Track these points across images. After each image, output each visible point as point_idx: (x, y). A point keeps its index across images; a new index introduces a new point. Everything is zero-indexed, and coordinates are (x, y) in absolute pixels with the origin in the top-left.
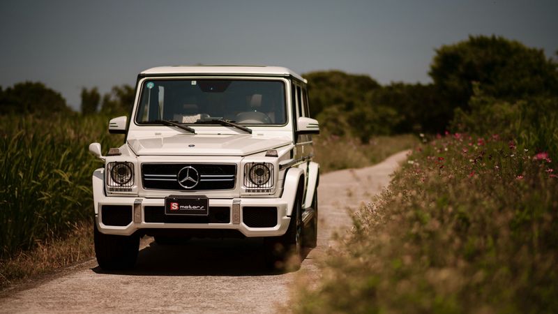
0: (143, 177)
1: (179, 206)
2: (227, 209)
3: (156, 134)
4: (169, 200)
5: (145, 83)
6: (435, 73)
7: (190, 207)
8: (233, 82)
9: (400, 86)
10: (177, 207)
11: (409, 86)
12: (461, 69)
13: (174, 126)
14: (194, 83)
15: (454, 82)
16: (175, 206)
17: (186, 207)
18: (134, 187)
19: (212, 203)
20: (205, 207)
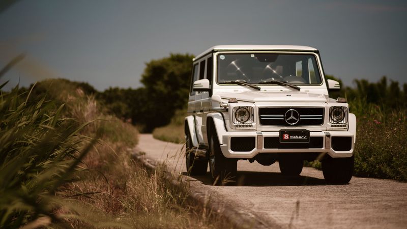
0: (260, 117)
1: (289, 136)
2: (321, 138)
3: (235, 91)
4: (282, 133)
5: (219, 55)
6: (145, 80)
7: (297, 137)
8: (280, 55)
9: (116, 90)
10: (288, 138)
11: (123, 90)
12: (166, 78)
13: (245, 85)
14: (253, 56)
15: (160, 87)
16: (286, 137)
17: (294, 137)
18: (254, 124)
19: (312, 134)
20: (308, 137)
